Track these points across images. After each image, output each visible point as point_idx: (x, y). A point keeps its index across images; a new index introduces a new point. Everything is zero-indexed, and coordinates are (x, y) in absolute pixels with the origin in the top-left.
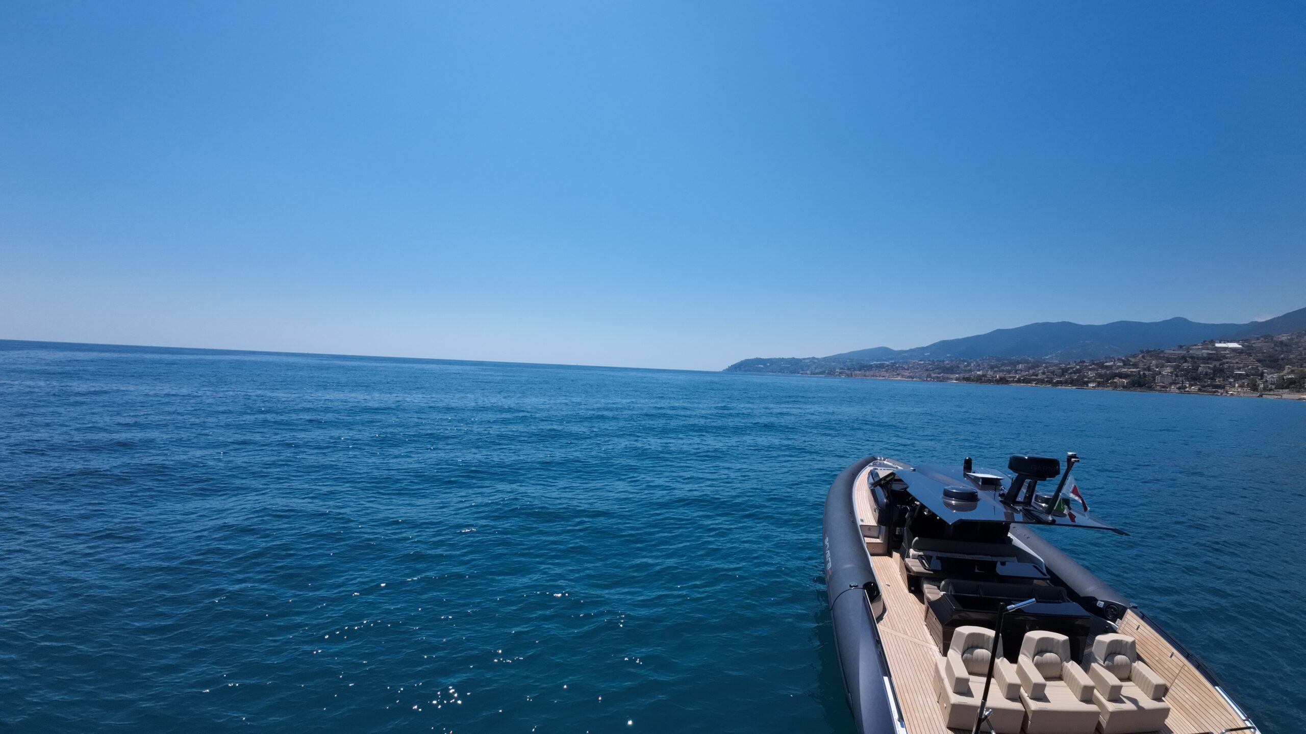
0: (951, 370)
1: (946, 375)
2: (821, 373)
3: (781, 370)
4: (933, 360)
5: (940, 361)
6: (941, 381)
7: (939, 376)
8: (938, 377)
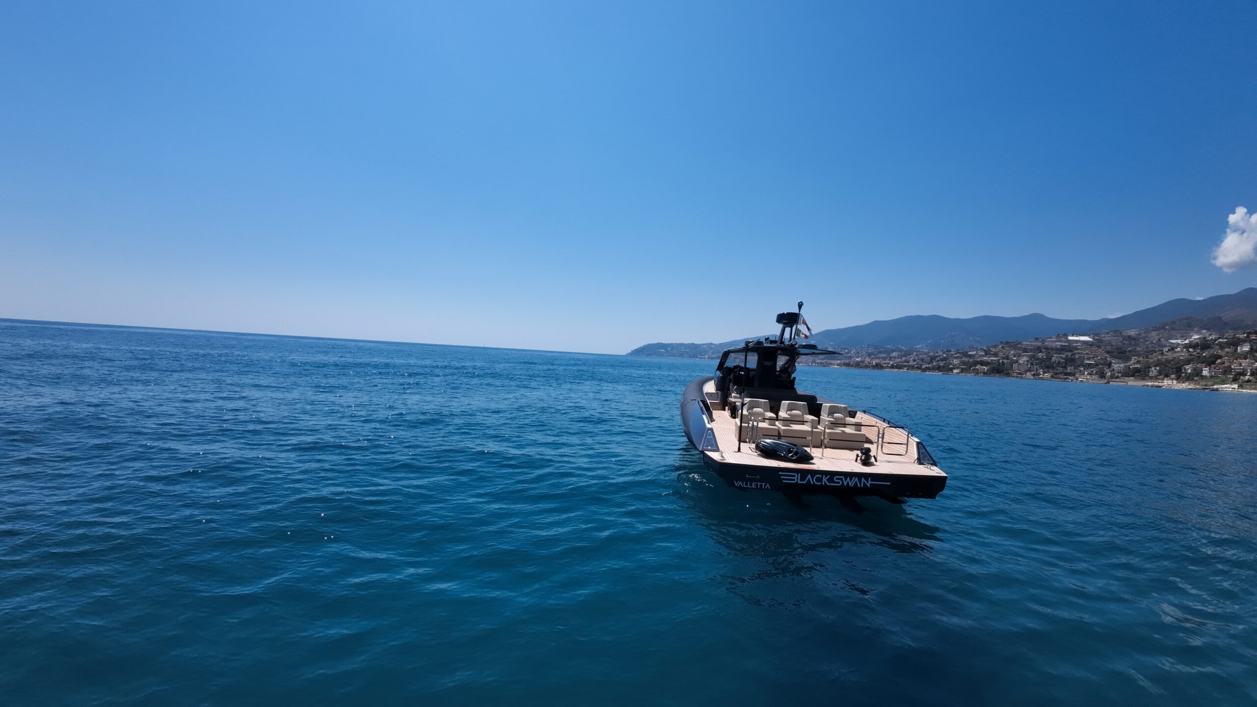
3: (681, 355)
6: (824, 366)
8: (821, 363)
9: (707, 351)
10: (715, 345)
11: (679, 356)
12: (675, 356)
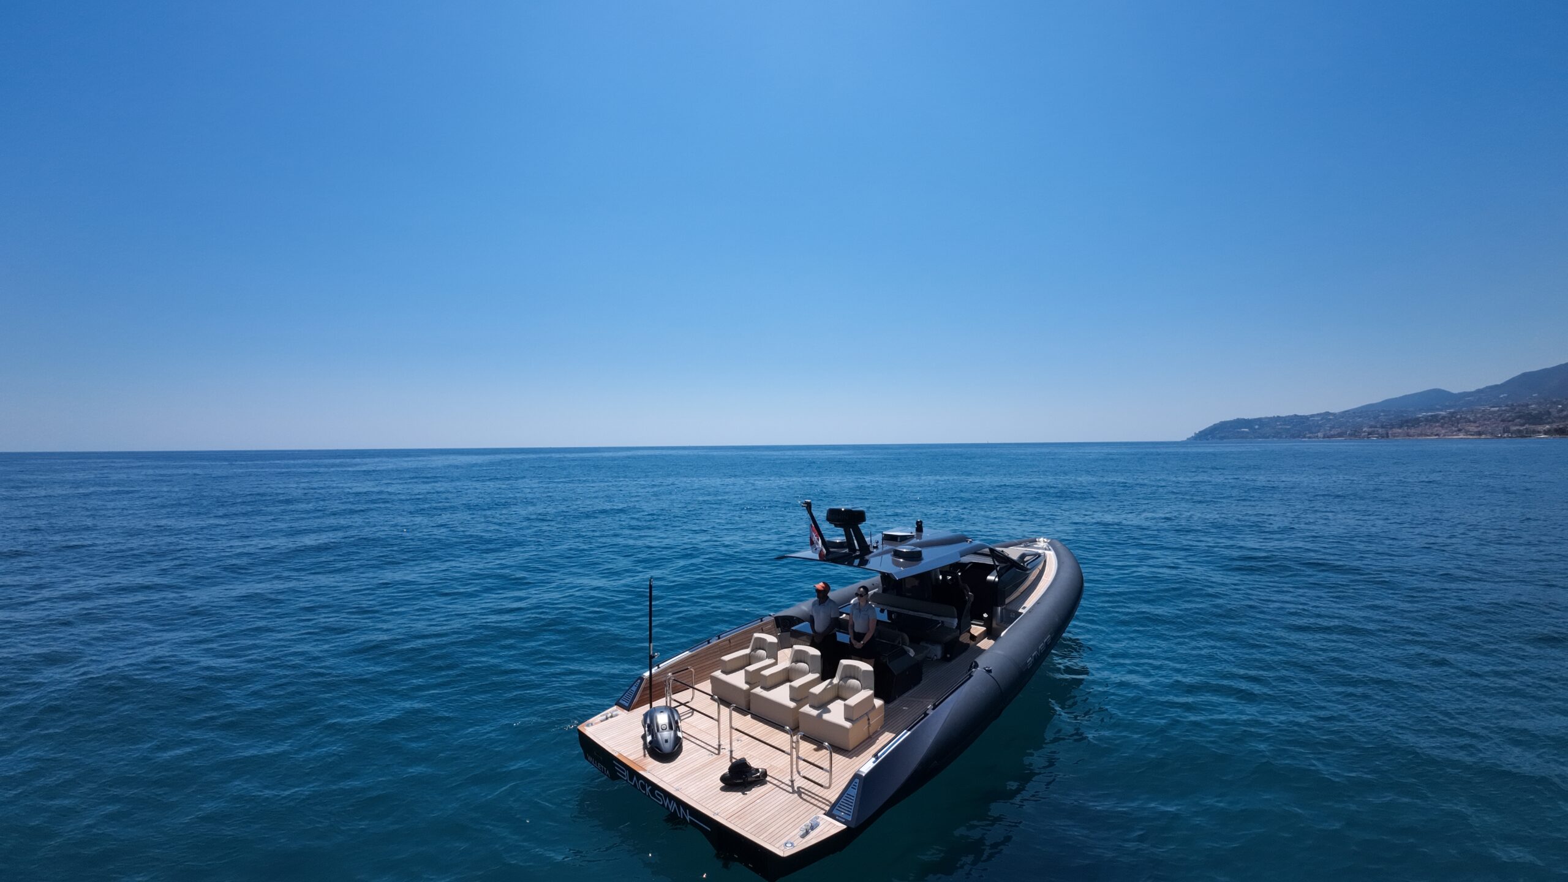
0: (1537, 419)
1: (1532, 427)
2: (1340, 435)
3: (1277, 435)
4: (1512, 405)
5: (1523, 406)
6: (1523, 437)
7: (1522, 428)
8: (1519, 431)
9: (1320, 426)
10: (1333, 414)
11: (1274, 437)
12: (1268, 438)
